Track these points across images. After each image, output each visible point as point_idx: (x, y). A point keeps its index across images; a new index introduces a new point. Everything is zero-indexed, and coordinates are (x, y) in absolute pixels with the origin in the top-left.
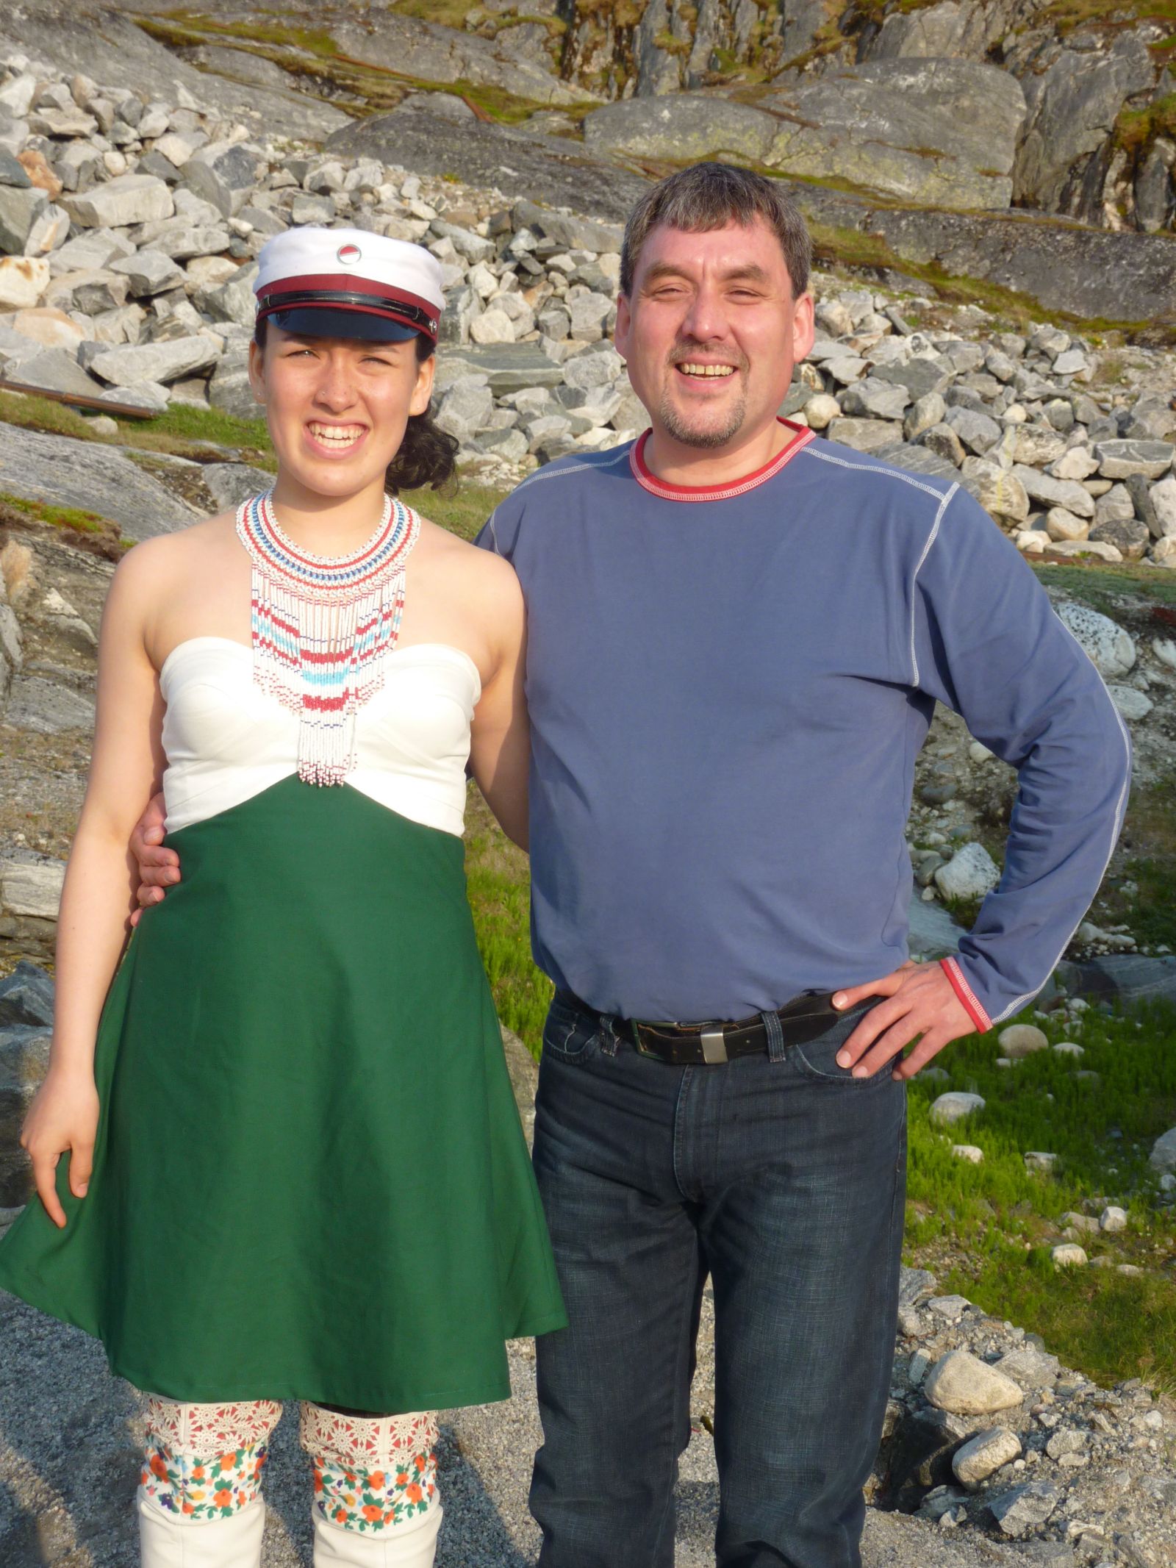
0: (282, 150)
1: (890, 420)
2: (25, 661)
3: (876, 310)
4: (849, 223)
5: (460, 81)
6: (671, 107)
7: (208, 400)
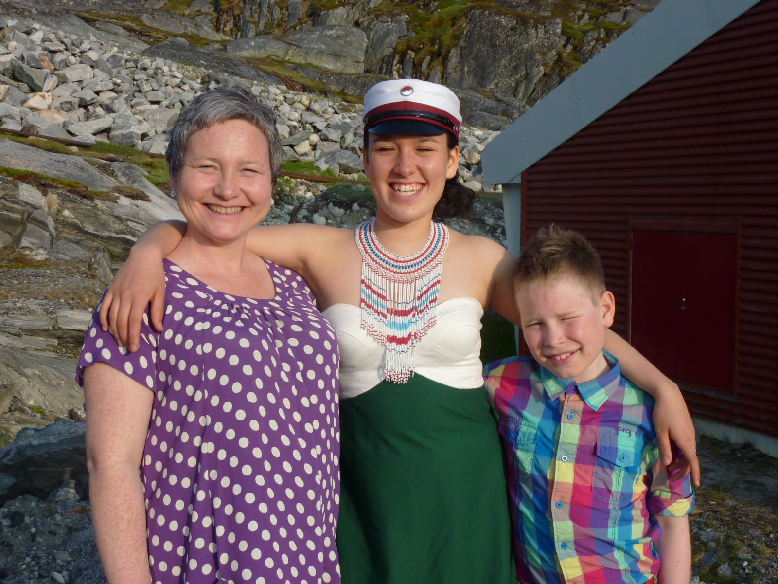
0: (130, 55)
1: (336, 142)
2: (57, 234)
3: (329, 106)
4: (314, 78)
5: (184, 33)
6: (255, 41)
7: (109, 139)
